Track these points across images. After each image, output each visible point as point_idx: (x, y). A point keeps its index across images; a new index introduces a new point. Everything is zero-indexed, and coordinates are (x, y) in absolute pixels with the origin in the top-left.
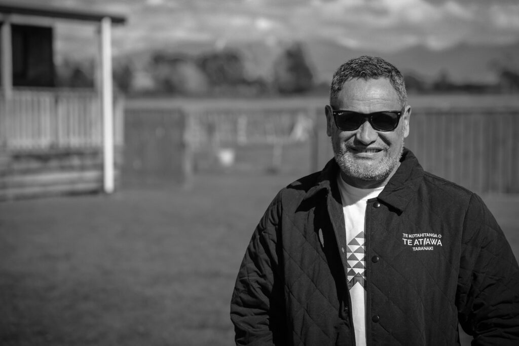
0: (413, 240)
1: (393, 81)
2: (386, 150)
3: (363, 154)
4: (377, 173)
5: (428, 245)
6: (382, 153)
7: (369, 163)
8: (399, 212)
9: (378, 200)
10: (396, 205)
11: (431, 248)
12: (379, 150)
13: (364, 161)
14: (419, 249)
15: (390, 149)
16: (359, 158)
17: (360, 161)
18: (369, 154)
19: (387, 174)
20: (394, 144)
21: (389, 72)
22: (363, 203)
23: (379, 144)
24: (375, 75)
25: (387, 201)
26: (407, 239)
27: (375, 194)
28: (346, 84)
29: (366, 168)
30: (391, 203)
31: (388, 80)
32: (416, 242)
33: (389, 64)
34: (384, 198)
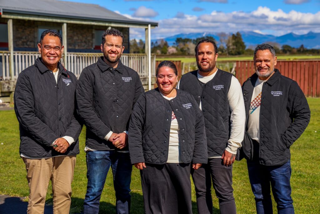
0: (274, 93)
1: (270, 50)
2: (269, 69)
3: (262, 70)
4: (266, 75)
5: (278, 95)
6: (267, 70)
7: (264, 72)
8: (271, 86)
9: (266, 82)
10: (270, 84)
11: (279, 95)
12: (266, 69)
13: (262, 72)
14: (275, 95)
15: (270, 69)
16: (261, 71)
17: (261, 72)
18: (264, 70)
19: (269, 76)
20: (270, 67)
21: (269, 48)
22: (262, 84)
23: (266, 67)
24: (265, 49)
25: (268, 83)
26: (272, 93)
27: (265, 81)
28: (257, 52)
29: (263, 74)
30: (269, 83)
31: (269, 50)
32: (275, 94)
33: (270, 46)
34: (267, 82)
